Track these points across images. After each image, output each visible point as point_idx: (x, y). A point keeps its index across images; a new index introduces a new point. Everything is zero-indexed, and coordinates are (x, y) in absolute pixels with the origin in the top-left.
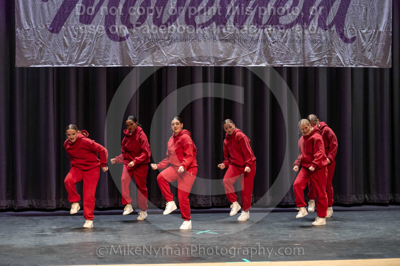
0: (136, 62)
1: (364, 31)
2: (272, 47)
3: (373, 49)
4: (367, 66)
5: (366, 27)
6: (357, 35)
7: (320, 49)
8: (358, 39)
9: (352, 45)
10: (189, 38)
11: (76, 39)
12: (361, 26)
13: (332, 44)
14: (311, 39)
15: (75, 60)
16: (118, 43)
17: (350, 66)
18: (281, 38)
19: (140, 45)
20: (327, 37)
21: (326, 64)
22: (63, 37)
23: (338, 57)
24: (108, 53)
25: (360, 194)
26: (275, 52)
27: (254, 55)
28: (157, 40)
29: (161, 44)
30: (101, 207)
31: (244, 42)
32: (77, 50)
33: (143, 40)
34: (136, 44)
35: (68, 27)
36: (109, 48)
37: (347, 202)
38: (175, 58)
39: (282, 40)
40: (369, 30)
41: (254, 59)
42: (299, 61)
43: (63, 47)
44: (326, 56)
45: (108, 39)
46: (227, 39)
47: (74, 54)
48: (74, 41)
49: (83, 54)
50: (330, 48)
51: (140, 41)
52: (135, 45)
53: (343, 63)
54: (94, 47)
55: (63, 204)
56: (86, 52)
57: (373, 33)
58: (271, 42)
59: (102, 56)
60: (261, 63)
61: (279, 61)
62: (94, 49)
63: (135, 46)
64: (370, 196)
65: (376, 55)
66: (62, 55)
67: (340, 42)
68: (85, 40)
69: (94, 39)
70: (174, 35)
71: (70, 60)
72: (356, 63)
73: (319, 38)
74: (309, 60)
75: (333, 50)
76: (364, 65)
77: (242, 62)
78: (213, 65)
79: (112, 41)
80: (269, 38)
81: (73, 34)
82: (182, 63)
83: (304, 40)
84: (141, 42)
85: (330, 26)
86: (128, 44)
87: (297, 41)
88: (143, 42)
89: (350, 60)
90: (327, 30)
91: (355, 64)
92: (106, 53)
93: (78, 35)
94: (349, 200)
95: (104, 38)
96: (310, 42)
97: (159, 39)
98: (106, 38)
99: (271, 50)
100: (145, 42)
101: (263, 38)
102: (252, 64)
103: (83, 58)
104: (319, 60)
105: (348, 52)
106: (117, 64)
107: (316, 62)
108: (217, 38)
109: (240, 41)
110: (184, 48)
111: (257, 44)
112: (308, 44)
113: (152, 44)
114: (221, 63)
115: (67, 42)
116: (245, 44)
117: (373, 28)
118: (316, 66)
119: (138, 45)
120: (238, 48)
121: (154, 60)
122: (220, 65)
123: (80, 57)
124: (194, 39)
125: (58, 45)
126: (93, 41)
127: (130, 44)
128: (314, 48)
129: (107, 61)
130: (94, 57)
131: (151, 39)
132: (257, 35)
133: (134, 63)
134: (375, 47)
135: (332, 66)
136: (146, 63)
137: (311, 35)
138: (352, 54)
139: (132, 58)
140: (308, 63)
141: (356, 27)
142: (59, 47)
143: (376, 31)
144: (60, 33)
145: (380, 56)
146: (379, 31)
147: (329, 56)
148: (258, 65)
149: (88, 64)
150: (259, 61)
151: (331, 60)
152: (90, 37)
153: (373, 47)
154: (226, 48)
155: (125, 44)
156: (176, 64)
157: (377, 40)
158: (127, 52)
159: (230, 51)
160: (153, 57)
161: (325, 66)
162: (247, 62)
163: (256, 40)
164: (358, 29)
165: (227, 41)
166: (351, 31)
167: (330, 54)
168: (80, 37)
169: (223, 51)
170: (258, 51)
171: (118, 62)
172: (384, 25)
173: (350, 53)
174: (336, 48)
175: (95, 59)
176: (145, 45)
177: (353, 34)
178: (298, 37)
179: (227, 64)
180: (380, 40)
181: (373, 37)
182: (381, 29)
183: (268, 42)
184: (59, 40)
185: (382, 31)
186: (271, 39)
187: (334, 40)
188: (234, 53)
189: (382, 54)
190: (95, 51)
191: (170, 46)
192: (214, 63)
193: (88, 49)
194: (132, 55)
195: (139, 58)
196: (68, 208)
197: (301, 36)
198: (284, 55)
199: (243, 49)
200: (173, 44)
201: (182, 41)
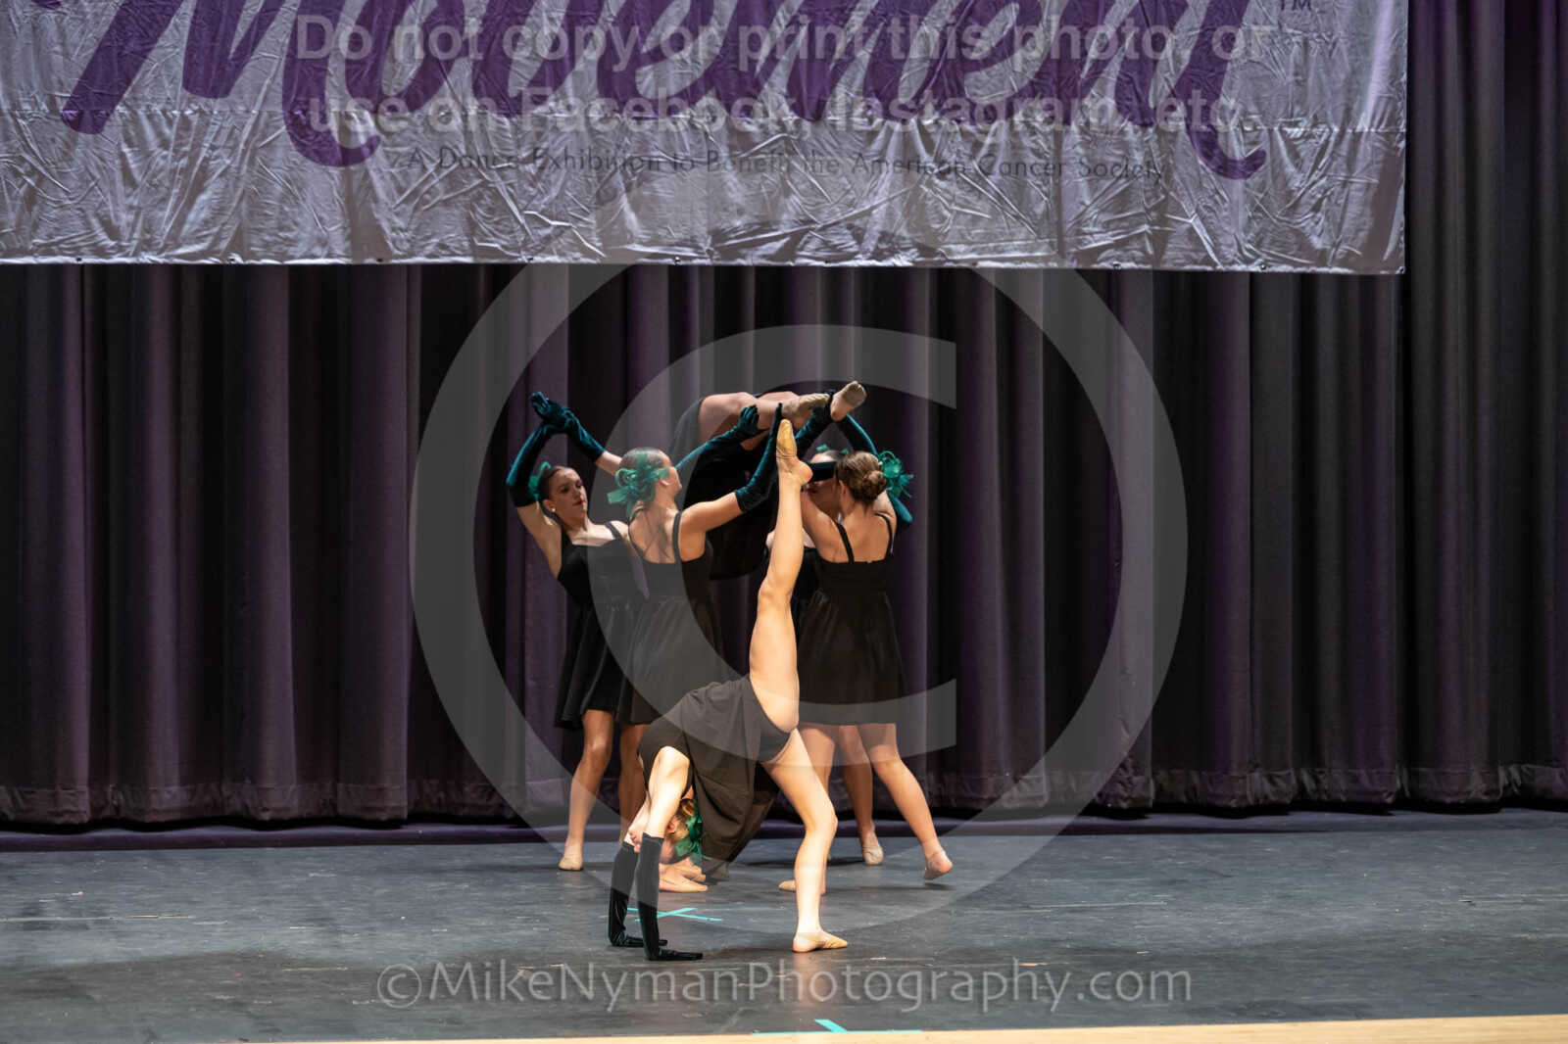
0: (407, 246)
1: (1297, 132)
2: (936, 192)
3: (1329, 200)
4: (1308, 265)
5: (1305, 115)
6: (1268, 145)
7: (1123, 200)
8: (1273, 161)
9: (1247, 185)
10: (612, 153)
11: (170, 153)
12: (1286, 108)
13: (1168, 179)
14: (1089, 161)
15: (164, 237)
16: (335, 171)
17: (1239, 267)
18: (972, 157)
19: (421, 180)
20: (1149, 154)
21: (1146, 259)
22: (118, 147)
23: (1191, 230)
24: (296, 210)
25: (1285, 767)
26: (946, 212)
27: (865, 225)
28: (490, 162)
29: (503, 178)
30: (266, 816)
31: (829, 171)
32: (172, 201)
33: (433, 161)
34: (406, 175)
35: (139, 107)
36: (300, 189)
37: (1233, 797)
38: (558, 231)
39: (975, 164)
40: (1314, 125)
41: (867, 235)
42: (1040, 245)
43: (120, 186)
44: (1145, 228)
45: (296, 156)
46: (762, 159)
47: (160, 214)
48: (162, 163)
49: (198, 214)
50: (1163, 197)
51: (419, 165)
52: (400, 178)
53: (1213, 255)
54: (242, 186)
55: (115, 802)
56: (210, 207)
57: (1332, 139)
58: (932, 170)
59: (273, 223)
60: (893, 252)
61: (962, 248)
62: (239, 192)
63: (403, 184)
64: (1321, 776)
65: (1340, 225)
66: (117, 217)
67: (1202, 172)
68: (206, 160)
69: (239, 157)
70: (553, 143)
71: (148, 236)
72: (1265, 255)
73: (1119, 156)
74: (1080, 242)
75: (1172, 204)
76: (1295, 264)
77: (817, 250)
78: (707, 262)
79: (309, 163)
80: (926, 158)
81: (159, 134)
82: (588, 253)
83: (1060, 166)
84: (424, 169)
86: (374, 176)
87: (1032, 167)
88: (431, 168)
89: (1242, 242)
91: (1260, 260)
92: (287, 209)
93: (176, 139)
94: (1239, 792)
95: (280, 154)
96: (1084, 171)
97: (495, 158)
98: (284, 151)
99: (930, 203)
100: (440, 167)
101: (899, 158)
102: (860, 256)
103: (199, 231)
104: (1118, 245)
105: (1235, 215)
106: (329, 256)
107: (1109, 251)
108: (724, 153)
109: (813, 167)
110: (594, 191)
111: (877, 178)
112: (1076, 179)
113: (467, 177)
114: (734, 251)
115: (133, 166)
116: (832, 179)
117: (1330, 118)
118: (1106, 265)
119: (414, 179)
120: (803, 193)
121: (475, 240)
122: (733, 259)
123: (186, 227)
124: (632, 158)
125: (98, 177)
126: (233, 165)
127: (382, 178)
128: (1103, 193)
129: (291, 240)
130: (241, 224)
131: (464, 156)
132: (877, 145)
133: (396, 252)
134: (1340, 193)
135: (1168, 266)
136: (443, 252)
137: (1085, 144)
138: (1250, 219)
139: (387, 231)
140: (1076, 253)
141: (1262, 113)
142: (101, 184)
143: (1342, 133)
144: (106, 129)
145: (1358, 230)
146: (1354, 130)
147: (1157, 228)
148: (880, 261)
149: (218, 252)
150: (883, 246)
151: (1166, 242)
152: (224, 147)
153: (1332, 193)
154: (758, 194)
155: (362, 174)
156: (561, 254)
157: (1345, 166)
158: (371, 210)
159: (775, 204)
160: (472, 227)
161: (1142, 266)
162: (840, 250)
163: (874, 162)
164: (1273, 123)
165: (761, 168)
166: (1244, 131)
167: (1163, 221)
168: (187, 148)
169: (744, 204)
170: (882, 207)
171: (333, 246)
172: (1377, 106)
173: (1242, 218)
174: (1186, 198)
175: (245, 235)
176: (441, 180)
177: (1254, 143)
178: (1037, 153)
179: (764, 256)
180: (1360, 166)
181: (1331, 155)
182: (1363, 124)
183: (922, 171)
184: (102, 160)
185: (1366, 130)
186: (932, 159)
187: (1180, 167)
188: (788, 212)
189: (1365, 224)
190: (244, 205)
191: (540, 185)
192: (708, 251)
193: (216, 194)
194: (389, 220)
195: (417, 230)
196: (140, 819)
197: (1049, 148)
198: (981, 224)
199: (824, 197)
200: (552, 178)
201: (586, 166)
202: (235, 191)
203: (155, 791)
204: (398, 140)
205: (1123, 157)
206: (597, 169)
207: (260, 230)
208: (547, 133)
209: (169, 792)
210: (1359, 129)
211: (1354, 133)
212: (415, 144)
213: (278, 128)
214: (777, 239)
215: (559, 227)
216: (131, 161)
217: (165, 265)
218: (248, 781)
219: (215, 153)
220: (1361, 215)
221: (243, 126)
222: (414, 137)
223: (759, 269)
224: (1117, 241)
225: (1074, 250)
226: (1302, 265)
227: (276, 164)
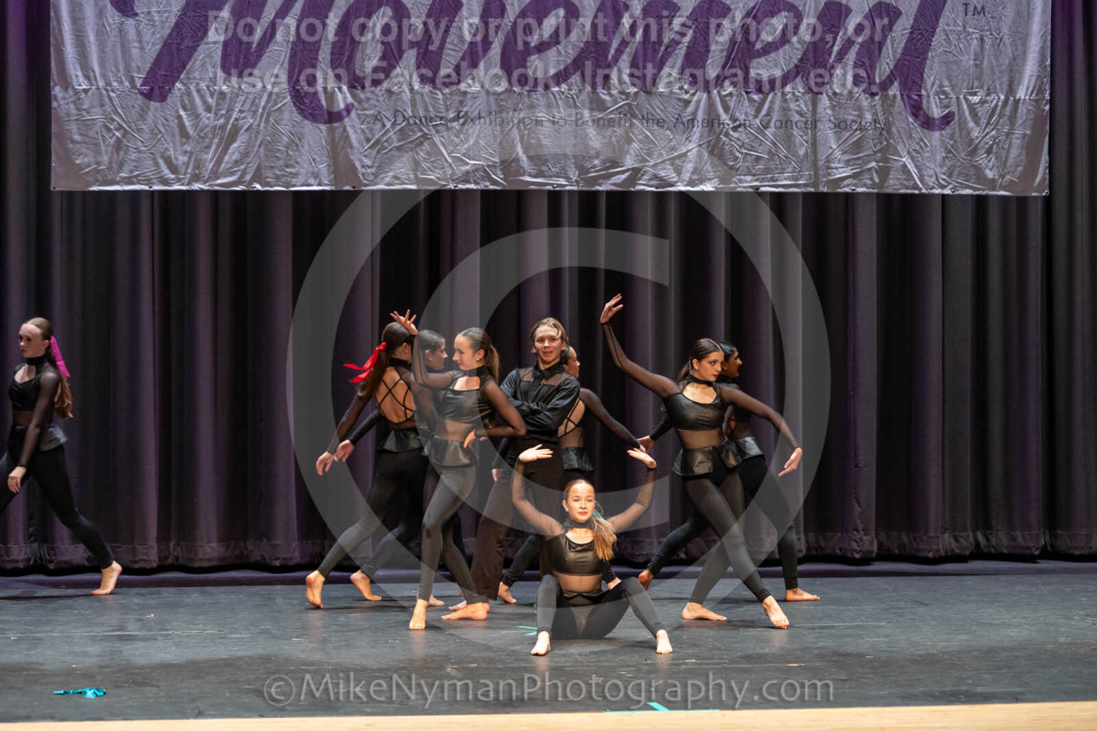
0: (371, 178)
1: (976, 99)
2: (731, 140)
3: (998, 145)
4: (983, 190)
5: (982, 87)
6: (956, 108)
7: (858, 146)
8: (960, 119)
9: (942, 135)
10: (511, 114)
11: (212, 116)
12: (968, 85)
13: (889, 132)
14: (836, 119)
15: (208, 172)
16: (323, 127)
17: (937, 191)
18: (756, 117)
19: (381, 133)
20: (875, 114)
21: (874, 185)
22: (177, 111)
23: (905, 166)
24: (297, 153)
25: (965, 530)
26: (738, 154)
27: (683, 162)
28: (428, 121)
29: (437, 132)
30: (277, 563)
31: (658, 126)
32: (214, 147)
33: (390, 120)
34: (371, 130)
35: (191, 84)
36: (300, 140)
37: (929, 552)
38: (474, 168)
39: (758, 121)
40: (988, 94)
41: (684, 170)
42: (802, 176)
43: (178, 138)
44: (873, 164)
45: (297, 117)
46: (612, 118)
47: (205, 156)
48: (207, 122)
49: (231, 157)
50: (885, 143)
51: (381, 123)
52: (367, 131)
53: (919, 183)
54: (260, 137)
55: (176, 554)
56: (239, 152)
57: (1000, 104)
58: (728, 125)
59: (281, 163)
60: (701, 182)
61: (749, 178)
62: (259, 141)
63: (369, 136)
64: (990, 537)
65: (1006, 162)
66: (176, 158)
67: (912, 126)
68: (236, 120)
69: (258, 118)
70: (471, 107)
71: (197, 171)
72: (954, 183)
73: (854, 115)
74: (829, 174)
75: (891, 148)
76: (975, 189)
77: (650, 180)
78: (575, 188)
79: (306, 122)
80: (724, 117)
81: (205, 102)
82: (494, 182)
83: (816, 122)
84: (384, 126)
85: (885, 86)
86: (350, 131)
87: (796, 123)
88: (388, 125)
89: (939, 174)
90: (877, 94)
91: (951, 186)
92: (291, 153)
93: (216, 105)
94: (935, 547)
95: (286, 116)
96: (832, 126)
97: (431, 118)
98: (290, 115)
99: (727, 147)
100: (394, 124)
101: (706, 117)
102: (679, 184)
103: (231, 168)
104: (854, 176)
105: (933, 155)
106: (319, 185)
107: (848, 180)
108: (587, 114)
109: (647, 123)
110: (498, 141)
111: (692, 130)
112: (827, 132)
113: (413, 131)
114: (595, 181)
115: (187, 124)
116: (661, 131)
117: (998, 90)
118: (847, 190)
119: (376, 133)
120: (640, 141)
121: (418, 174)
122: (593, 186)
123: (223, 165)
124: (524, 118)
125: (164, 131)
126: (256, 123)
127: (355, 131)
128: (843, 142)
129: (295, 174)
130: (259, 164)
131: (411, 117)
132: (690, 109)
133: (365, 182)
134: (1005, 141)
135: (890, 190)
136: (397, 182)
137: (833, 107)
138: (944, 158)
139: (359, 168)
140: (827, 181)
141: (953, 87)
142: (165, 136)
143: (1007, 99)
144: (169, 100)
145: (1017, 166)
146: (1015, 97)
147: (881, 164)
148: (693, 187)
149: (244, 182)
150: (695, 177)
151: (888, 174)
152: (249, 111)
153: (1000, 141)
154: (611, 142)
155: (342, 129)
156: (476, 183)
157: (1008, 122)
158: (347, 153)
159: (621, 149)
160: (416, 166)
161: (871, 190)
162: (665, 180)
163: (688, 121)
164: (960, 94)
165: (612, 124)
166: (940, 98)
167: (885, 159)
168: (224, 112)
169: (600, 149)
170: (694, 151)
171: (322, 178)
172: (1029, 81)
173: (939, 157)
174: (901, 144)
175: (263, 171)
176: (395, 133)
177: (947, 107)
178: (800, 114)
179: (613, 184)
180: (1018, 123)
181: (999, 115)
182: (1021, 94)
183: (722, 126)
184: (167, 120)
185: (1023, 98)
186: (728, 118)
187: (897, 123)
188: (631, 154)
189: (1022, 161)
190: (262, 150)
191: (462, 136)
192: (576, 181)
193: (243, 143)
194: (360, 160)
195: (379, 167)
196: (190, 565)
197: (808, 110)
198: (762, 162)
199: (654, 143)
200: (470, 131)
201: (494, 124)
202: (256, 141)
203: (200, 546)
204: (366, 106)
205: (858, 116)
206: (500, 125)
207: (272, 167)
208: (467, 101)
209: (210, 547)
210: (1017, 97)
211: (1014, 100)
212: (377, 109)
213: (285, 98)
214: (622, 172)
215: (475, 164)
216: (186, 121)
217: (208, 191)
218: (265, 540)
219: (242, 115)
220: (1019, 155)
221: (262, 97)
222: (377, 104)
223: (609, 194)
224: (854, 173)
225: (825, 179)
226: (979, 189)
227: (284, 122)
